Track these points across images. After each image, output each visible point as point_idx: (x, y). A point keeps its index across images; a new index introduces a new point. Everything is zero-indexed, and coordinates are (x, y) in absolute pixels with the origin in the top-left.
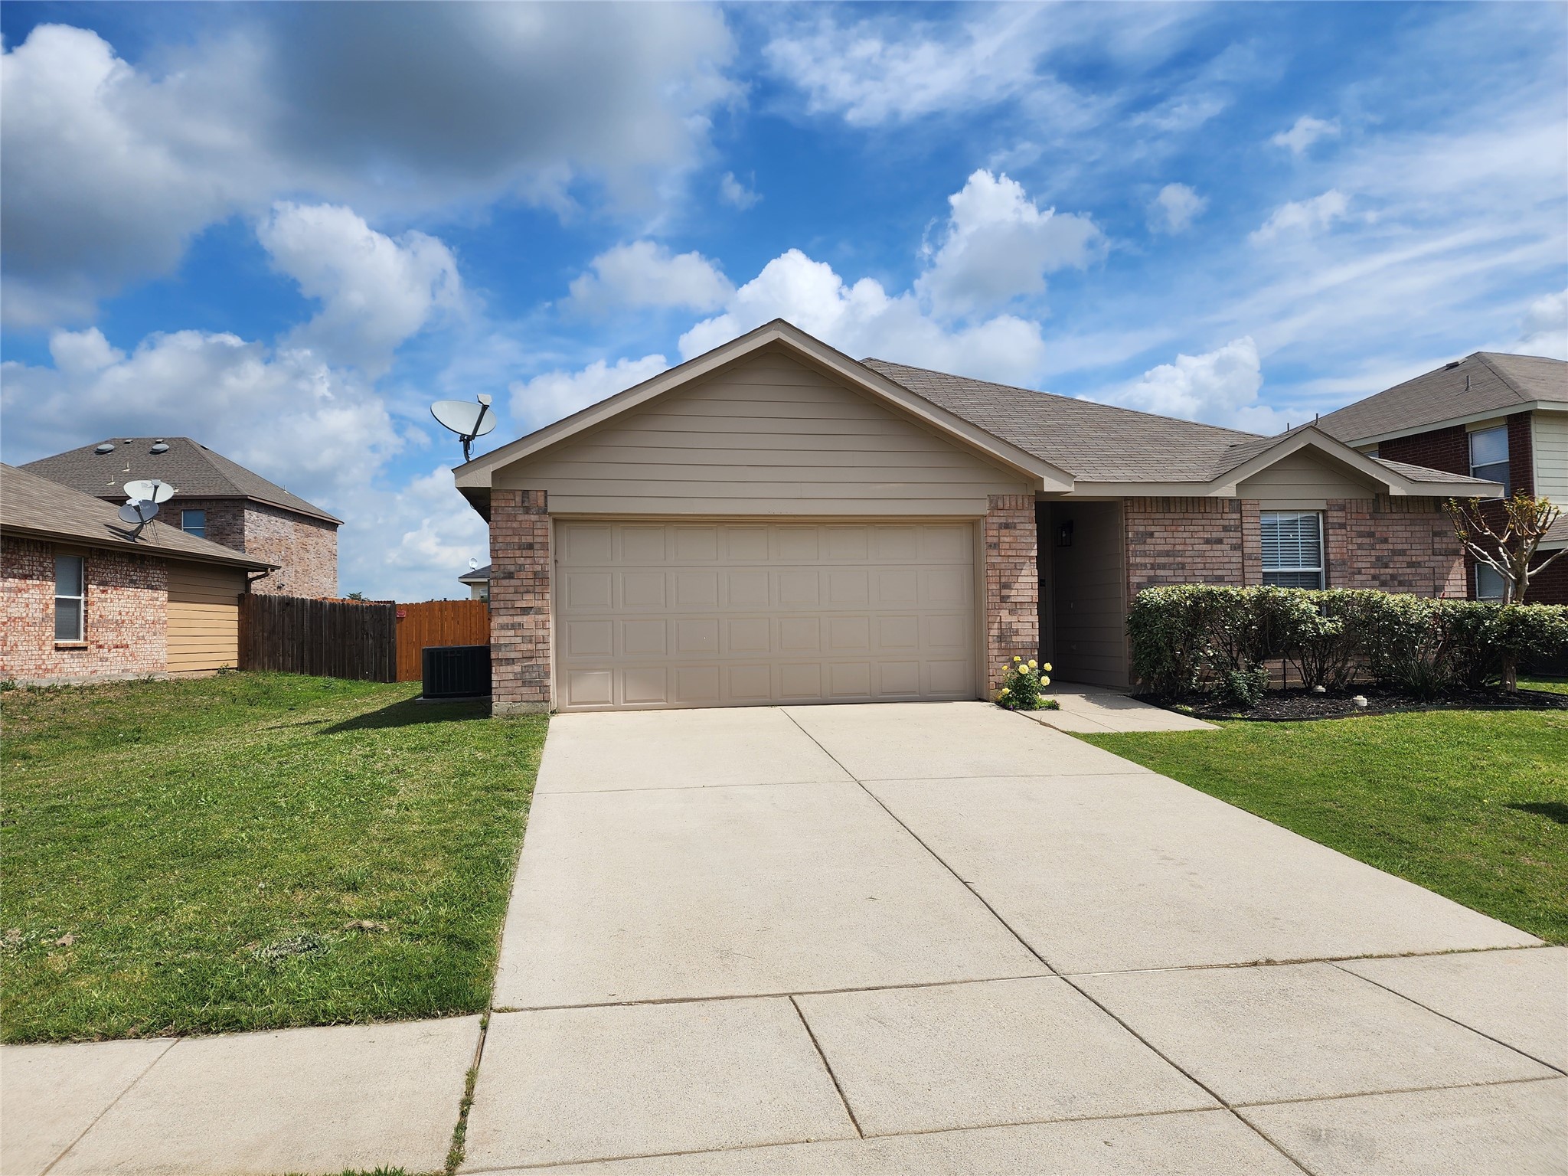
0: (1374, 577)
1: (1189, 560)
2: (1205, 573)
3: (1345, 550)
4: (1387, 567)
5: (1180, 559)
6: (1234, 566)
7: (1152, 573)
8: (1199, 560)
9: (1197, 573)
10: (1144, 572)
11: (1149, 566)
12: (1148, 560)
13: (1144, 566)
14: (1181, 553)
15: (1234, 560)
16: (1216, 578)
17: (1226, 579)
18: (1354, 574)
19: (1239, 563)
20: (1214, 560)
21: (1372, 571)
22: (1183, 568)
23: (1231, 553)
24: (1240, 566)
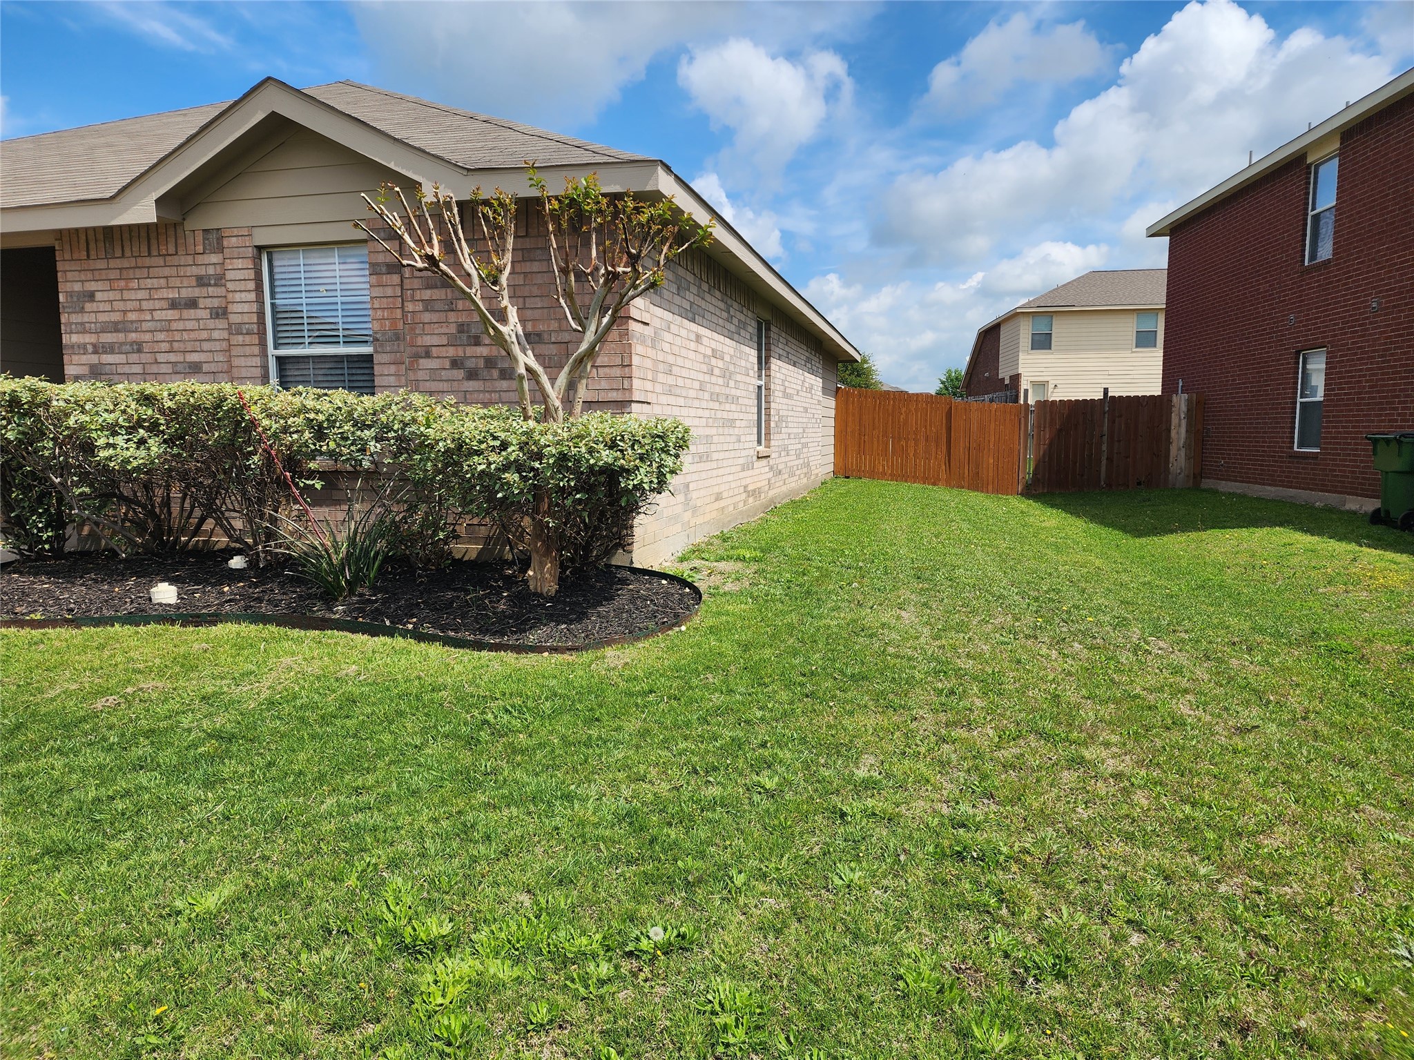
0: (455, 363)
1: (148, 337)
2: (172, 357)
3: (398, 313)
4: (477, 342)
5: (133, 336)
6: (217, 346)
7: (94, 359)
8: (161, 336)
9: (161, 358)
10: (85, 359)
11: (90, 348)
12: (89, 339)
13: (83, 347)
14: (135, 325)
15: (216, 335)
16: (190, 367)
17: (205, 368)
18: (417, 356)
19: (224, 339)
20: (186, 336)
21: (451, 352)
22: (139, 351)
23: (211, 324)
24: (225, 344)
